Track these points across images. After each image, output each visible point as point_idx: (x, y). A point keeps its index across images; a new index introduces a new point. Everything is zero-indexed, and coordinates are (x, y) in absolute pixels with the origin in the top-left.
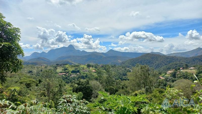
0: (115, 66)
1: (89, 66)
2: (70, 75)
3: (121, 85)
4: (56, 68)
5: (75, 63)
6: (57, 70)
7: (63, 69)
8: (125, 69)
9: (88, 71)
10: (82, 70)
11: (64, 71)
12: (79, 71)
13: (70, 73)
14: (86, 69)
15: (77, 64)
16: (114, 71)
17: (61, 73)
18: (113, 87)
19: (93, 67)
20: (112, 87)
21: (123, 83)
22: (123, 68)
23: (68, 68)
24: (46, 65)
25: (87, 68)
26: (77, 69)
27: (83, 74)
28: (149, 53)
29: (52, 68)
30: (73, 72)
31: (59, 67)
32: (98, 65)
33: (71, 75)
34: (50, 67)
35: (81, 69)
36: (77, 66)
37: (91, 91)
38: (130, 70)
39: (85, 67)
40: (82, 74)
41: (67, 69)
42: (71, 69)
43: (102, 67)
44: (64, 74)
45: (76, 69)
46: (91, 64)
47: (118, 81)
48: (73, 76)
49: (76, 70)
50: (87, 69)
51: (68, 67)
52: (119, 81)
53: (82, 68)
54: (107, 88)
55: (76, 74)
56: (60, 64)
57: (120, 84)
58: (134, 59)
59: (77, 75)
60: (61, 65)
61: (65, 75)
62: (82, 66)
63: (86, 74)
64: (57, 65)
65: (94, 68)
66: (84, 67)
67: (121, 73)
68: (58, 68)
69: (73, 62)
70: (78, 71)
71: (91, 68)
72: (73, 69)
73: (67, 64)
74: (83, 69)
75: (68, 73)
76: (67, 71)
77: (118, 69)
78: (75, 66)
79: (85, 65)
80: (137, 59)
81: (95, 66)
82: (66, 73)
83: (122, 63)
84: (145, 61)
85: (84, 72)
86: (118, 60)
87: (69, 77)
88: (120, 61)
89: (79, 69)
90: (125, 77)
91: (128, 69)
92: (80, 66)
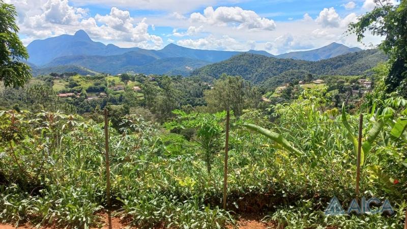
0: (179, 77)
1: (125, 78)
2: (84, 97)
4: (50, 82)
5: (93, 72)
6: (53, 87)
7: (68, 83)
8: (200, 85)
9: (124, 89)
10: (110, 86)
11: (69, 89)
12: (104, 88)
13: (85, 92)
14: (120, 84)
15: (98, 74)
16: (178, 88)
17: (64, 92)
19: (133, 80)
22: (195, 82)
23: (78, 82)
25: (122, 82)
26: (100, 84)
27: (113, 96)
28: (245, 53)
29: (42, 83)
30: (90, 90)
31: (58, 81)
32: (145, 77)
33: (86, 97)
34: (37, 81)
35: (108, 84)
36: (99, 78)
38: (209, 86)
39: (117, 80)
40: (111, 94)
41: (76, 85)
42: (86, 85)
43: (154, 80)
44: (71, 94)
45: (97, 84)
46: (129, 74)
47: (185, 107)
48: (91, 98)
49: (98, 87)
50: (122, 84)
51: (79, 80)
52: (188, 107)
53: (110, 81)
55: (97, 95)
56: (60, 74)
58: (218, 64)
59: (101, 97)
60: (61, 76)
61: (73, 97)
62: (110, 78)
63: (119, 95)
64: (53, 75)
65: (136, 83)
66: (114, 80)
67: (191, 92)
68: (55, 81)
69: (89, 71)
70: (103, 90)
71: (130, 83)
72: (91, 84)
73: (75, 74)
74: (114, 85)
75: (79, 92)
76: (77, 90)
77: (186, 85)
78: (94, 78)
79: (116, 76)
80: (223, 64)
81: (139, 78)
82: (76, 94)
83: (194, 72)
84: (237, 68)
85: (116, 90)
86: (186, 65)
87: (83, 101)
88: (189, 68)
89: (103, 85)
90: (200, 100)
91: (205, 83)
92: (106, 78)
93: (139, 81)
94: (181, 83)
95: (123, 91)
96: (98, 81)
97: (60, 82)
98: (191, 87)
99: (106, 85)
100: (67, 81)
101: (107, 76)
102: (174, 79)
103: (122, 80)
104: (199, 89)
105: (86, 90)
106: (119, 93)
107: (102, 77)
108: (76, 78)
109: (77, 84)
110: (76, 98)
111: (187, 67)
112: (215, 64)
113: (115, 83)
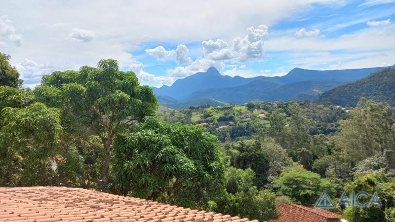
0: (307, 102)
1: (251, 107)
2: (215, 126)
3: (325, 144)
4: (189, 114)
5: (223, 103)
6: (192, 118)
7: (202, 115)
8: (332, 109)
9: (251, 117)
10: (237, 115)
11: (204, 120)
12: (233, 117)
13: (216, 121)
14: (246, 113)
15: (227, 105)
16: (306, 114)
17: (199, 122)
18: (307, 150)
19: (259, 108)
20: (305, 150)
21: (329, 140)
22: (325, 106)
23: (210, 113)
24: (172, 110)
25: (248, 111)
26: (229, 114)
27: (240, 124)
28: (389, 68)
29: (183, 115)
30: (221, 120)
31: (195, 113)
32: (270, 104)
33: (218, 126)
34: (180, 114)
35: (236, 114)
36: (228, 108)
37: (267, 161)
38: (343, 109)
39: (244, 109)
40: (238, 123)
41: (209, 116)
42: (217, 116)
43: (279, 107)
44: (205, 124)
45: (226, 114)
46: (254, 102)
47: (317, 136)
48: (221, 127)
49: (227, 117)
50: (248, 113)
51: (211, 111)
52: (321, 136)
53: (237, 111)
54: (294, 151)
55: (227, 124)
56: (196, 106)
57: (322, 143)
58: (353, 84)
59: (230, 125)
60: (198, 108)
61: (207, 126)
62: (237, 108)
63: (246, 123)
64: (191, 108)
65: (261, 110)
66: (241, 110)
67: (321, 117)
68: (193, 113)
69: (219, 102)
70: (231, 119)
71: (256, 111)
72: (221, 114)
73: (208, 106)
74: (241, 114)
75: (212, 122)
76: (209, 120)
77: (315, 109)
78: (224, 109)
79: (242, 106)
80: (359, 84)
81: (264, 106)
82: (209, 123)
83: (323, 94)
84: (379, 86)
85: (243, 118)
86: (314, 89)
87: (215, 129)
88: (317, 91)
89: (231, 115)
90: (332, 126)
91: (338, 107)
92: (234, 108)
93: (264, 109)
94: (309, 108)
95: (250, 119)
96: (227, 111)
97: (197, 114)
98: (321, 112)
99: (234, 114)
100: (202, 113)
101: (234, 106)
102: (301, 104)
103: (248, 109)
104: (330, 114)
105: (217, 120)
106: (246, 121)
107: (230, 108)
108: (209, 110)
109: (210, 114)
110: (209, 127)
111: (315, 90)
112: (349, 85)
113: (242, 112)
